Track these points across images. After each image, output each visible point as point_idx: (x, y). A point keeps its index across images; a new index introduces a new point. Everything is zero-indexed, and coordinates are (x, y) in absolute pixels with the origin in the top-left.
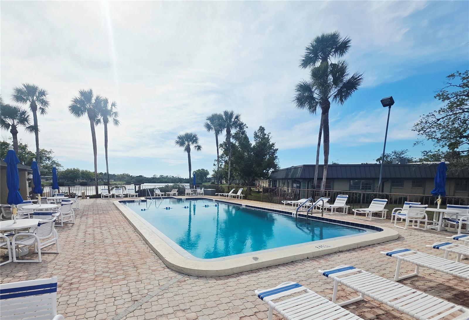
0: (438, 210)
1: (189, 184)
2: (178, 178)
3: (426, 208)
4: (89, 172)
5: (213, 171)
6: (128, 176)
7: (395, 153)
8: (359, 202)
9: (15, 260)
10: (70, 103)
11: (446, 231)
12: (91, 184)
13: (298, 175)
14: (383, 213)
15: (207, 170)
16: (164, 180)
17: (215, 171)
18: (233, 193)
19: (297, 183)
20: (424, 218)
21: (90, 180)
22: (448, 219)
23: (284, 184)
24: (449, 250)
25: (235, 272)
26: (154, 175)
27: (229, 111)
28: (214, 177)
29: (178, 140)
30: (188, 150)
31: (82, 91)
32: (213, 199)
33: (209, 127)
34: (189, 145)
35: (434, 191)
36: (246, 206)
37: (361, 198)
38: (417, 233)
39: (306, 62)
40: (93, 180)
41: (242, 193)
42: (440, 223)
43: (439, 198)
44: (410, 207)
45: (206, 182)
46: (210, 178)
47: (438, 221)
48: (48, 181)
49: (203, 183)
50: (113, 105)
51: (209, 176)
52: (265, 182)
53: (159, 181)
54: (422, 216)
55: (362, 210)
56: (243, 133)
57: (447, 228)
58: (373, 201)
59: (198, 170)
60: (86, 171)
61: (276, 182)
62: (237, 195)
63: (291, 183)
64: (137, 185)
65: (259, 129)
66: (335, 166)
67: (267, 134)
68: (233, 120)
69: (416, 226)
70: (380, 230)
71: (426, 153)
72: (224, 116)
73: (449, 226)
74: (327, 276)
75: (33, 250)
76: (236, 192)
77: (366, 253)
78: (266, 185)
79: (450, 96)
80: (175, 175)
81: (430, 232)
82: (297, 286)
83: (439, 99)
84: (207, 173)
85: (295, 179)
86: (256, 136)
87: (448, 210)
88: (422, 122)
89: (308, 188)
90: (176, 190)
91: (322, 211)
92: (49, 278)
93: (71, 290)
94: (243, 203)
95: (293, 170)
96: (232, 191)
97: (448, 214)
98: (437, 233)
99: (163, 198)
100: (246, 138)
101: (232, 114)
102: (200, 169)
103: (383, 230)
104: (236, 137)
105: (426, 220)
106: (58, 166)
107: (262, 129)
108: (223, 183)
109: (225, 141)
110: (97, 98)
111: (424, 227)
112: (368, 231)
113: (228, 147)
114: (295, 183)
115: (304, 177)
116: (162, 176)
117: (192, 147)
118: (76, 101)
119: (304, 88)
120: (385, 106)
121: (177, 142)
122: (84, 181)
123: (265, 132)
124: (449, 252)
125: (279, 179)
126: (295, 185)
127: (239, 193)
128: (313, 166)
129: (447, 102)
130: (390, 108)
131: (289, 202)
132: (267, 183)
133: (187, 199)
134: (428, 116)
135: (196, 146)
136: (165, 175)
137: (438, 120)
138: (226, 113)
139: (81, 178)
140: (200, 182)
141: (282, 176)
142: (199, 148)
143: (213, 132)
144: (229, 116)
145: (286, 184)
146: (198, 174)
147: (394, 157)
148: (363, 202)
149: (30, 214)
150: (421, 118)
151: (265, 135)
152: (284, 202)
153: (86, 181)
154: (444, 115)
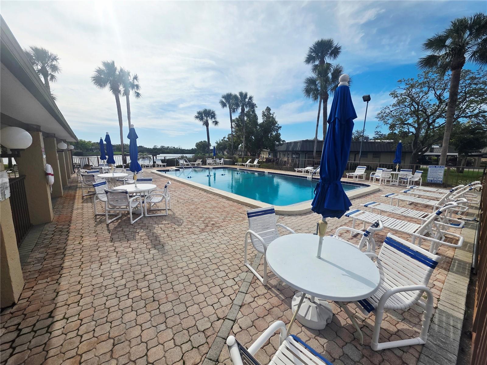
0: (397, 172)
3: (391, 171)
14: (364, 176)
18: (250, 162)
19: (297, 155)
20: (390, 178)
22: (402, 178)
23: (284, 155)
27: (244, 92)
29: (197, 115)
30: (207, 124)
33: (223, 104)
34: (207, 121)
35: (395, 160)
36: (269, 173)
39: (310, 60)
41: (258, 163)
42: (398, 181)
43: (398, 165)
44: (380, 171)
47: (397, 179)
50: (135, 78)
52: (265, 154)
55: (351, 174)
57: (401, 184)
58: (357, 168)
61: (277, 154)
62: (254, 164)
63: (291, 154)
64: (155, 156)
65: (266, 109)
67: (272, 113)
68: (247, 100)
69: (384, 183)
70: (368, 186)
72: (239, 96)
76: (252, 162)
81: (393, 186)
86: (264, 115)
87: (401, 172)
89: (305, 159)
90: (201, 160)
94: (265, 171)
95: (293, 144)
96: (249, 161)
97: (401, 175)
98: (397, 187)
99: (185, 168)
100: (256, 116)
101: (246, 95)
104: (247, 115)
105: (391, 179)
111: (389, 184)
114: (294, 155)
115: (303, 150)
117: (210, 122)
121: (197, 117)
127: (256, 162)
128: (313, 141)
131: (299, 169)
134: (385, 108)
135: (214, 122)
137: (392, 111)
138: (241, 94)
141: (284, 149)
142: (216, 123)
143: (227, 109)
144: (244, 96)
145: (286, 155)
146: (201, 146)
148: (350, 169)
150: (381, 109)
152: (297, 170)
154: (395, 108)
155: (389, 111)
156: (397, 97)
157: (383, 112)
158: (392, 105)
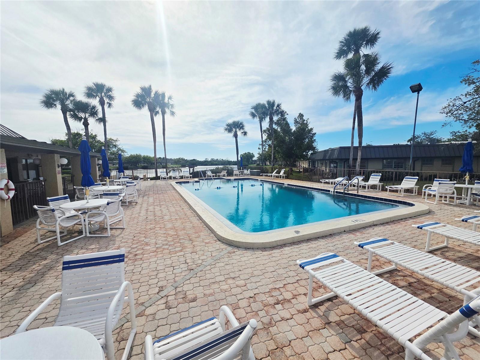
0: (466, 186)
1: (237, 166)
2: (227, 161)
3: (454, 184)
4: (150, 157)
5: (258, 154)
6: (183, 159)
7: (425, 134)
8: (392, 180)
9: (88, 235)
10: (133, 98)
11: (475, 205)
12: (151, 168)
13: (335, 156)
14: (414, 189)
15: (252, 153)
16: (214, 163)
17: (260, 154)
18: (276, 173)
19: (335, 164)
20: (453, 193)
21: (150, 164)
22: (476, 194)
23: (322, 164)
24: (477, 222)
25: (279, 244)
26: (206, 159)
27: (271, 100)
28: (259, 159)
29: (226, 127)
30: (236, 136)
31: (143, 87)
32: (259, 179)
33: (253, 115)
34: (236, 132)
35: (462, 168)
36: (288, 185)
37: (394, 176)
38: (446, 207)
39: (340, 54)
40: (153, 164)
41: (284, 173)
42: (468, 198)
43: (467, 174)
44: (440, 183)
45: (252, 163)
46: (255, 161)
47: (467, 196)
48: (114, 166)
49: (249, 164)
50: (170, 98)
51: (254, 159)
52: (305, 163)
53: (210, 164)
54: (451, 192)
55: (394, 187)
56: (284, 119)
57: (475, 203)
58: (404, 179)
59: (244, 153)
60: (147, 156)
61: (315, 163)
62: (280, 175)
63: (329, 163)
64: (191, 167)
65: (299, 116)
66: (369, 147)
67: (306, 120)
68: (275, 108)
69: (446, 201)
70: (412, 205)
71: (454, 133)
72: (267, 105)
73: (477, 200)
74: (362, 247)
75: (103, 226)
76: (278, 172)
77: (399, 226)
78: (306, 165)
79: (475, 81)
80: (225, 158)
81: (459, 206)
82: (335, 256)
83: (466, 84)
84: (253, 156)
85: (332, 159)
86: (296, 122)
87: (476, 186)
88: (449, 105)
89: (344, 168)
90: (226, 171)
91: (357, 188)
92: (117, 250)
93: (136, 260)
94: (285, 182)
95: (330, 152)
96: (276, 171)
97: (476, 189)
98: (466, 208)
99: (214, 179)
100: (287, 124)
101: (274, 102)
102: (247, 152)
103: (414, 205)
104: (278, 123)
105: (455, 196)
106: (123, 152)
107: (301, 116)
108: (267, 164)
109: (268, 127)
110: (156, 92)
111: (453, 202)
112: (401, 206)
113: (271, 133)
114: (332, 163)
115: (340, 158)
116: (213, 159)
117: (239, 133)
118: (138, 96)
119: (339, 78)
120: (413, 92)
121: (226, 130)
122: (146, 165)
123: (304, 118)
124: (477, 224)
125: (318, 160)
126: (332, 165)
127: (282, 173)
128: (349, 148)
129: (473, 86)
130: (418, 93)
131: (327, 180)
132: (307, 163)
133: (235, 179)
134: (455, 99)
135: (242, 133)
136: (215, 158)
137: (465, 103)
138: (269, 102)
139: (143, 162)
140: (247, 164)
141: (320, 157)
142: (245, 133)
143: (257, 120)
144: (271, 104)
145: (324, 165)
146: (245, 157)
147: (424, 138)
148: (396, 180)
149: (100, 195)
150: (449, 101)
151: (304, 120)
152: (323, 181)
153: (147, 165)
154: (470, 98)
155: (461, 103)
156: (474, 83)
157: (451, 104)
158: (464, 94)
